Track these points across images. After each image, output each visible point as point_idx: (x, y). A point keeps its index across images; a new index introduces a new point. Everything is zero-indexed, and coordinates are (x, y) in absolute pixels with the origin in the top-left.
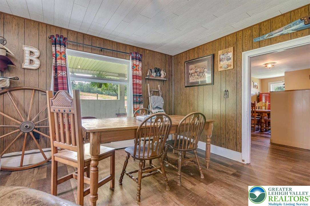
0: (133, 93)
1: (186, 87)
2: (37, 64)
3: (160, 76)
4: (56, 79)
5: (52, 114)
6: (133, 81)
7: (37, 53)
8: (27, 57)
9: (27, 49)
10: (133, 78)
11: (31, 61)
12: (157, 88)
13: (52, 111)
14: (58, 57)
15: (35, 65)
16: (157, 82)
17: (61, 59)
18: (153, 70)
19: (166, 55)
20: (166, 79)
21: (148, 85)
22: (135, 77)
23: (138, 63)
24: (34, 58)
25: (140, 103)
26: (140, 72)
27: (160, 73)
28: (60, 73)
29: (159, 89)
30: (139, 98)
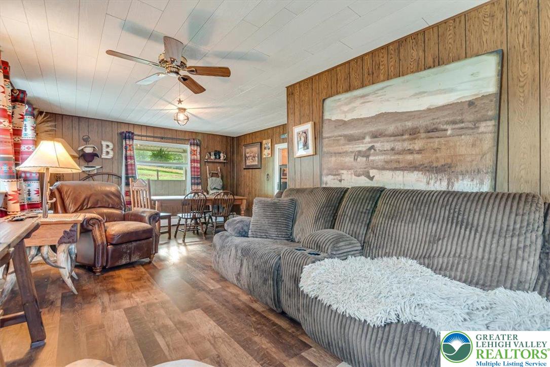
0: (191, 175)
1: (244, 169)
2: (111, 155)
3: (220, 158)
4: (126, 166)
5: (133, 191)
6: (191, 165)
7: (111, 146)
8: (105, 150)
9: (104, 143)
10: (191, 162)
11: (108, 153)
12: (217, 170)
13: (133, 189)
14: (128, 149)
15: (110, 155)
16: (218, 165)
17: (130, 150)
18: (212, 153)
19: (226, 136)
20: (225, 161)
21: (207, 167)
22: (193, 161)
23: (195, 148)
24: (109, 150)
25: (198, 184)
26: (198, 156)
27: (219, 155)
28: (130, 162)
29: (219, 171)
30: (197, 180)
